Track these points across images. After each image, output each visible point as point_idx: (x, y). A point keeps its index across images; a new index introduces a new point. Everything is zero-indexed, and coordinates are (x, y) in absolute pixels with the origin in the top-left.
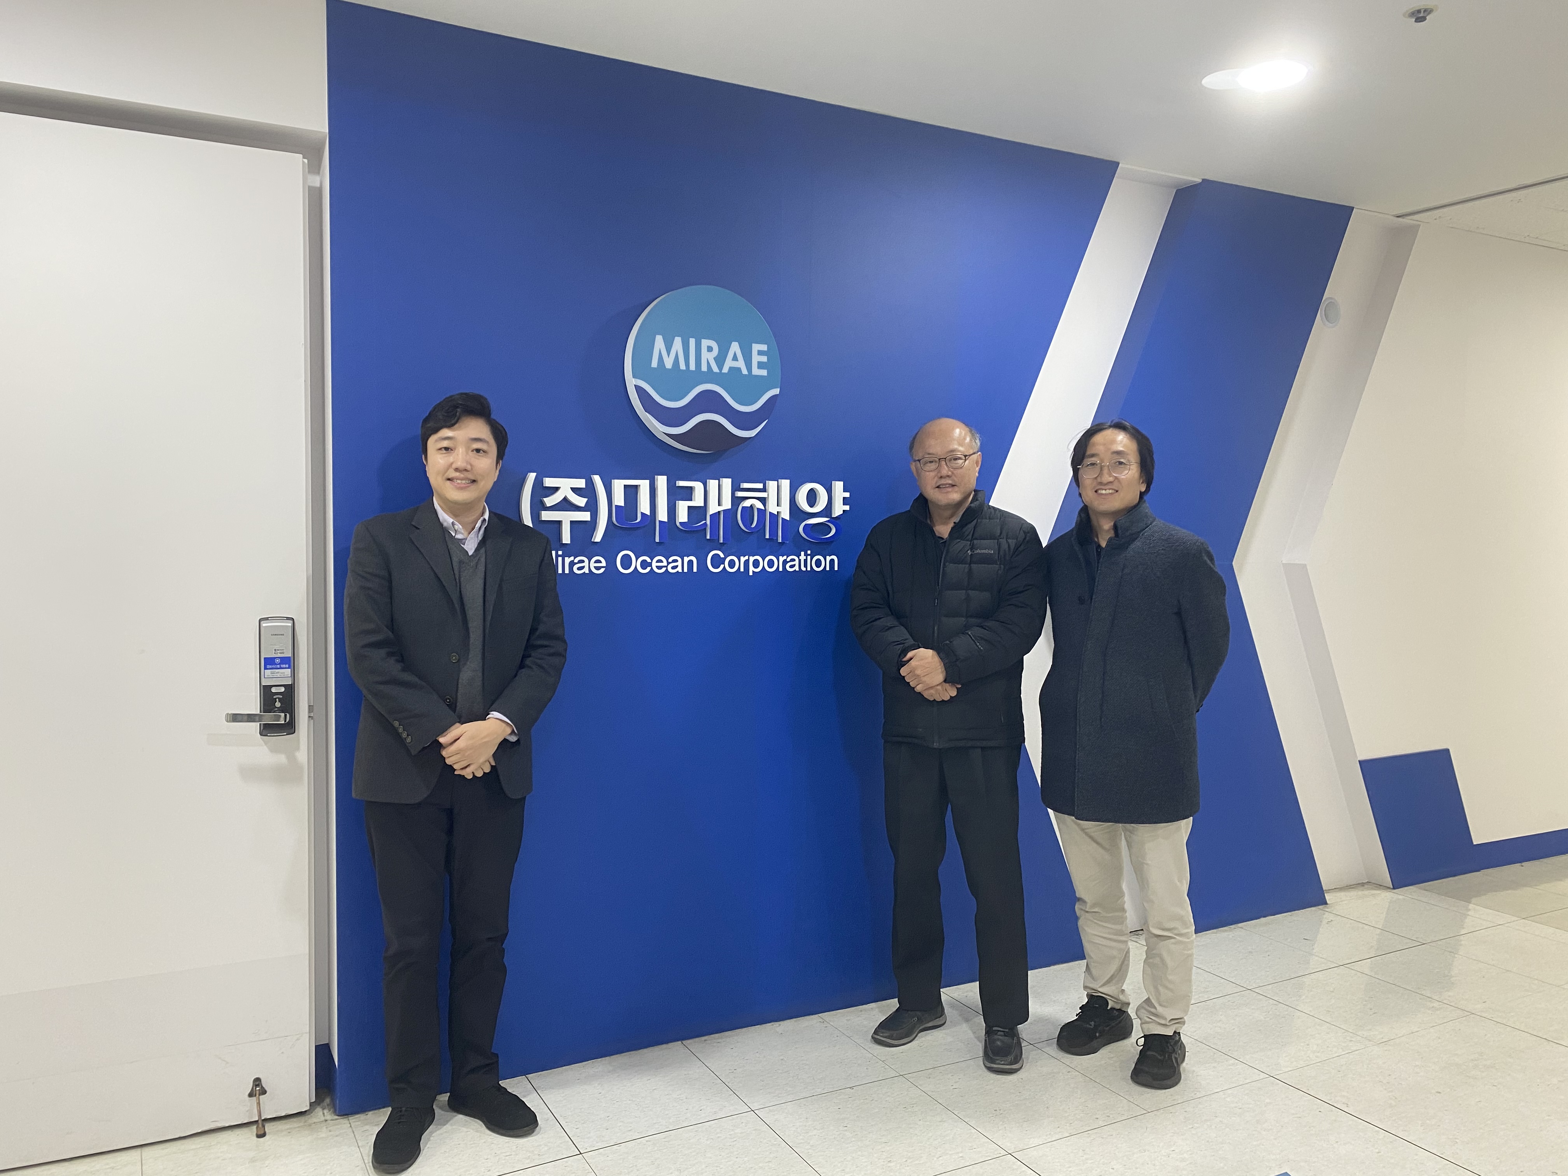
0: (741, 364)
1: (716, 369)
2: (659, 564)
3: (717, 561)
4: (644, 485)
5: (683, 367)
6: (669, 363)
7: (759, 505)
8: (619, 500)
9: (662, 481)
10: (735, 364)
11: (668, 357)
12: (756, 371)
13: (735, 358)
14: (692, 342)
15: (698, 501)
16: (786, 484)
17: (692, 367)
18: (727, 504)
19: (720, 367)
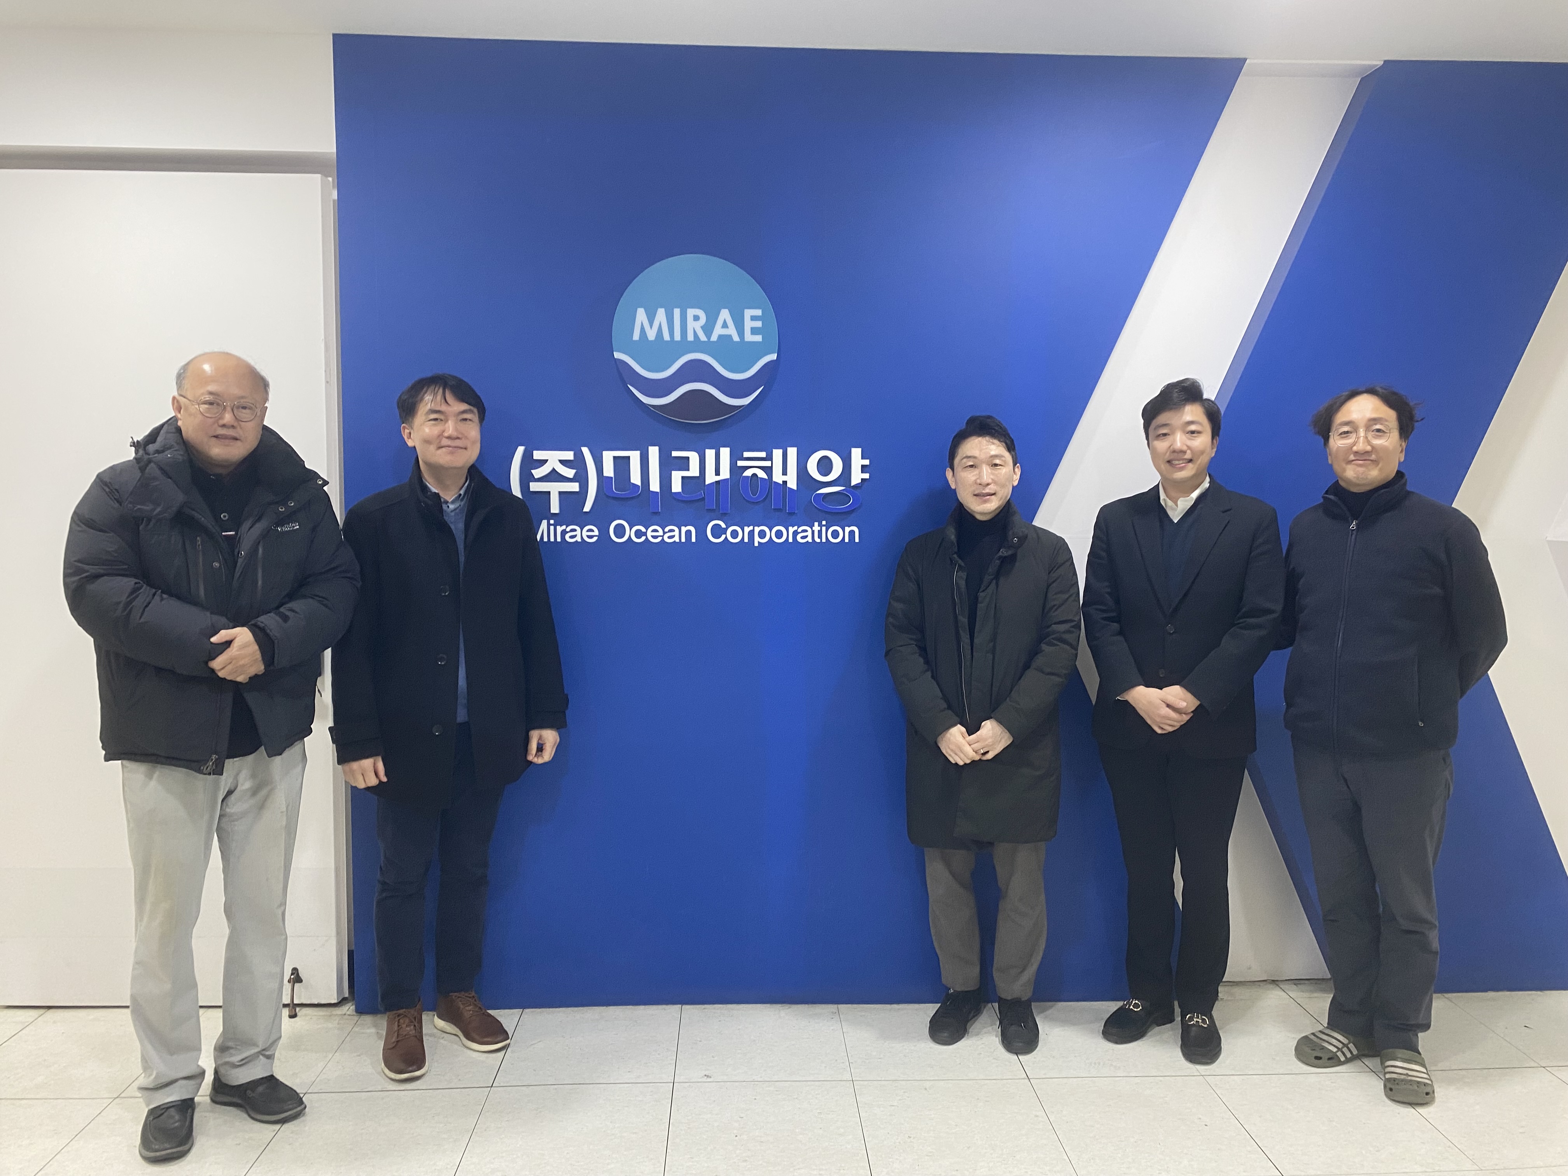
0: (732, 331)
2: (654, 534)
3: (718, 531)
4: (635, 456)
5: (667, 337)
6: (651, 335)
7: (762, 474)
8: (609, 471)
9: (654, 452)
11: (651, 328)
13: (725, 325)
14: (677, 312)
15: (694, 471)
16: (792, 452)
17: (677, 337)
18: (725, 474)
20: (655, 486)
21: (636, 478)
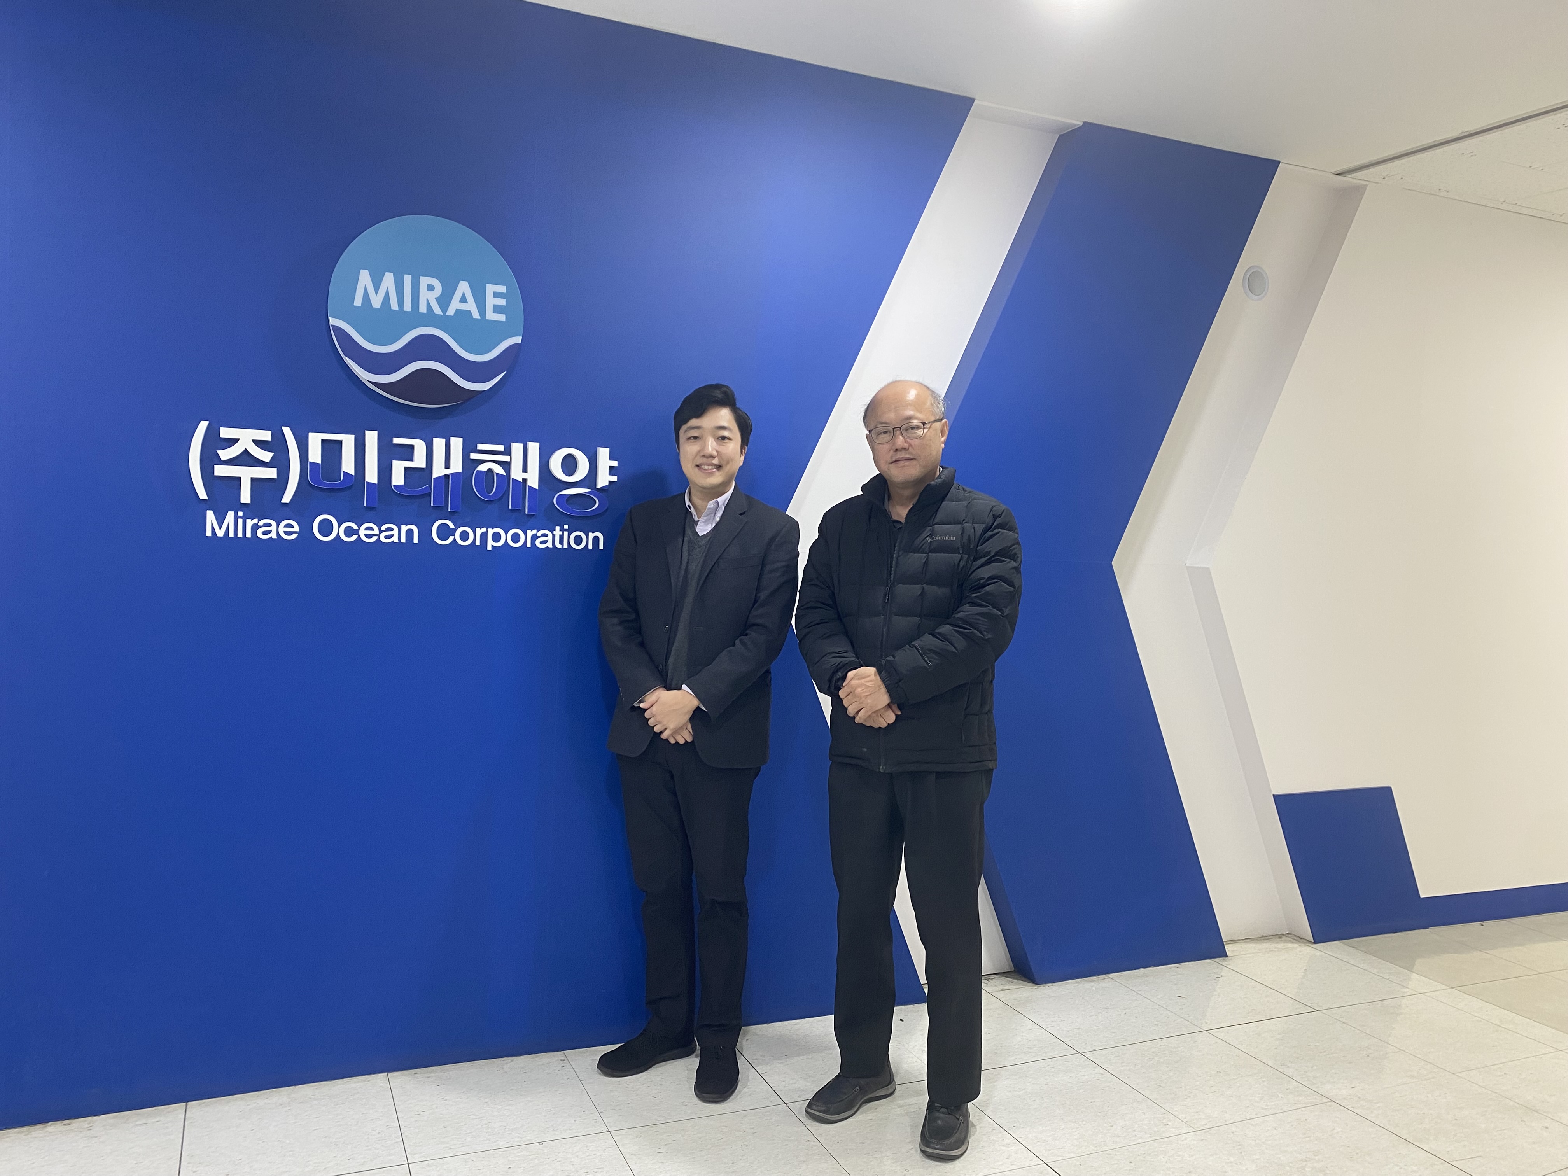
0: (471, 306)
1: (437, 310)
2: (369, 532)
3: (444, 532)
4: (348, 441)
5: (395, 306)
6: (377, 302)
7: (498, 470)
8: (315, 455)
9: (372, 438)
10: (463, 306)
11: (376, 294)
12: (490, 315)
13: (463, 299)
14: (408, 279)
15: (419, 461)
16: (534, 448)
17: (407, 307)
18: (457, 466)
19: (444, 307)
20: (372, 476)
21: (348, 466)
